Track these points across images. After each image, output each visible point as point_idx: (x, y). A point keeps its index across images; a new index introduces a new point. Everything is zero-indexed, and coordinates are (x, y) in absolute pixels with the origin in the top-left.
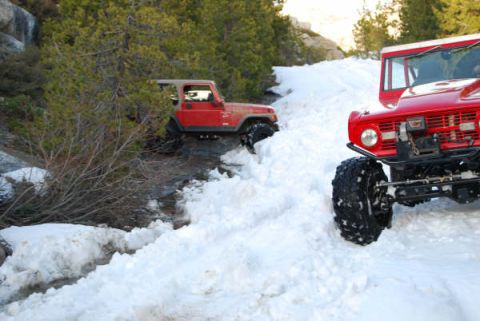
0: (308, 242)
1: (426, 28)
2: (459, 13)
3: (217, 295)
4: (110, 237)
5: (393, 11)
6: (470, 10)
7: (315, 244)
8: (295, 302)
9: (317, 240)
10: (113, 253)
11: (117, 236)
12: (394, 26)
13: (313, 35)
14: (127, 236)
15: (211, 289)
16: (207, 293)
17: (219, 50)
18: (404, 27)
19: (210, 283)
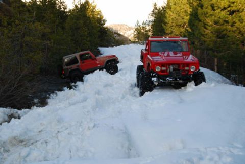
0: (84, 113)
1: (161, 32)
2: (173, 26)
3: (43, 133)
4: (12, 112)
5: (149, 25)
6: (176, 25)
7: (87, 113)
8: (69, 134)
9: (88, 112)
10: (12, 118)
11: (15, 112)
12: (149, 31)
13: (119, 35)
14: (19, 112)
15: (42, 131)
16: (40, 132)
17: (72, 40)
18: (153, 32)
19: (42, 128)
